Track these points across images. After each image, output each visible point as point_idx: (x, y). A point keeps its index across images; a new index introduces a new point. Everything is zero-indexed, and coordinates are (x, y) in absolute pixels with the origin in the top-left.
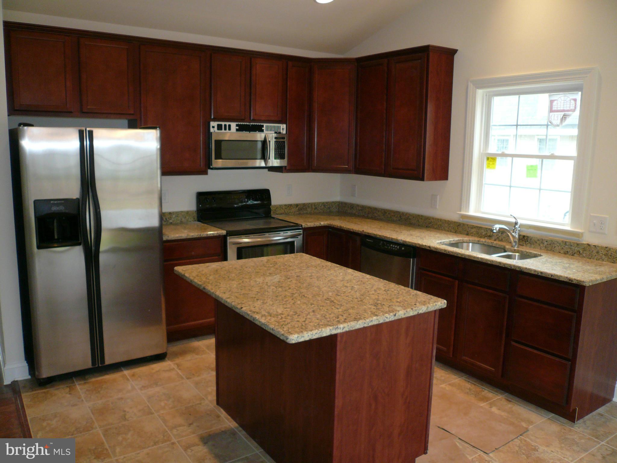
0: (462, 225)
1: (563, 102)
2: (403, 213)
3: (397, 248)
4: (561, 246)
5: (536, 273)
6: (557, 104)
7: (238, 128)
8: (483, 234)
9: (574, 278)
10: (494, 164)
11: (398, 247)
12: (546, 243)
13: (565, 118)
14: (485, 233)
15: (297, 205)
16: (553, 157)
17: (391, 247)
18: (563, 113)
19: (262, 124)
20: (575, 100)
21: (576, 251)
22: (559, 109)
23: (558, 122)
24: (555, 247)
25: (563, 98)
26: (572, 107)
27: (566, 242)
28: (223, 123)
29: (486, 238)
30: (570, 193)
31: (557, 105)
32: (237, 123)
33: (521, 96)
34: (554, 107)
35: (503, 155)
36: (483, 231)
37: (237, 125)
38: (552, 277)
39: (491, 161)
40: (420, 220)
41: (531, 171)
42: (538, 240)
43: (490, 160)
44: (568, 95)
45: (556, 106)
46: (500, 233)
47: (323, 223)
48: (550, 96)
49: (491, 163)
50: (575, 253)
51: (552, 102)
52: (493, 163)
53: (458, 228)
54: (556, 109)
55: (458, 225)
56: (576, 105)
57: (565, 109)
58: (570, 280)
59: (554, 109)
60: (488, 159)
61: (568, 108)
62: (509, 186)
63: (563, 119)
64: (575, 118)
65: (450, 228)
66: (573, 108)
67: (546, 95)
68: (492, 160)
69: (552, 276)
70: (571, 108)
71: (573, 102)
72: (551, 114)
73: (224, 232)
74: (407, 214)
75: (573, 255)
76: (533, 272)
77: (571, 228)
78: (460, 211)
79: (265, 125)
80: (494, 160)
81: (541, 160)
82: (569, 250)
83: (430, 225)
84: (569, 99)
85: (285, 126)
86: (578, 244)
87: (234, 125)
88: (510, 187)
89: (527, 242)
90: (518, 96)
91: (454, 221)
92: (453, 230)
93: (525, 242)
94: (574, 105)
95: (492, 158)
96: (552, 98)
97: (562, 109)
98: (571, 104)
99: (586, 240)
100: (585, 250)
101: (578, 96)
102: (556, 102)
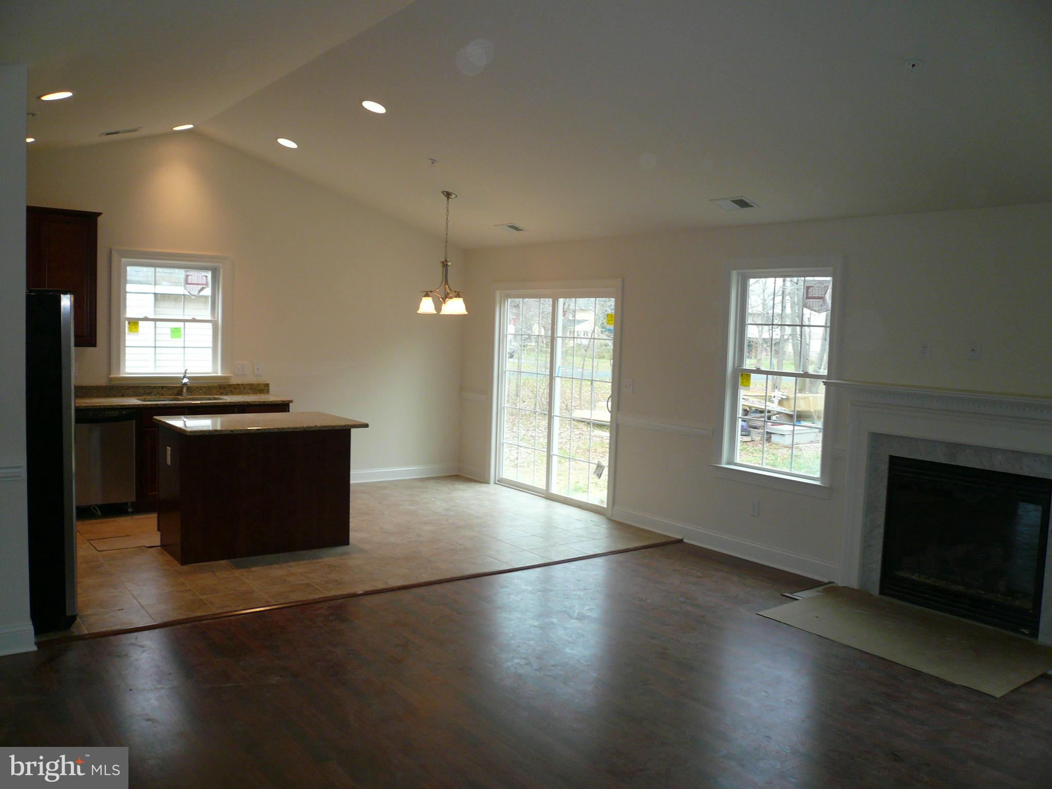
3: (116, 414)
4: (217, 389)
5: (260, 403)
10: (137, 327)
11: (117, 412)
16: (194, 320)
17: (107, 414)
22: (193, 282)
26: (204, 282)
27: (220, 385)
29: (144, 395)
30: (211, 349)
33: (158, 270)
35: (146, 319)
36: (141, 389)
39: (133, 325)
41: (175, 331)
42: (198, 388)
43: (131, 324)
44: (201, 273)
48: (186, 271)
49: (133, 327)
50: (228, 393)
51: (187, 276)
52: (135, 326)
53: (110, 392)
55: (110, 389)
57: (199, 283)
60: (129, 323)
61: (201, 283)
62: (153, 347)
64: (208, 290)
65: (100, 393)
67: (183, 270)
71: (205, 278)
72: (187, 286)
76: (258, 403)
77: (222, 374)
78: (110, 375)
80: (136, 324)
81: (183, 323)
82: (223, 391)
84: (201, 275)
86: (230, 385)
88: (155, 347)
90: (152, 269)
91: (103, 385)
92: (104, 395)
94: (205, 281)
95: (134, 323)
97: (196, 282)
99: (234, 381)
100: (235, 389)
101: (209, 274)
102: (191, 276)
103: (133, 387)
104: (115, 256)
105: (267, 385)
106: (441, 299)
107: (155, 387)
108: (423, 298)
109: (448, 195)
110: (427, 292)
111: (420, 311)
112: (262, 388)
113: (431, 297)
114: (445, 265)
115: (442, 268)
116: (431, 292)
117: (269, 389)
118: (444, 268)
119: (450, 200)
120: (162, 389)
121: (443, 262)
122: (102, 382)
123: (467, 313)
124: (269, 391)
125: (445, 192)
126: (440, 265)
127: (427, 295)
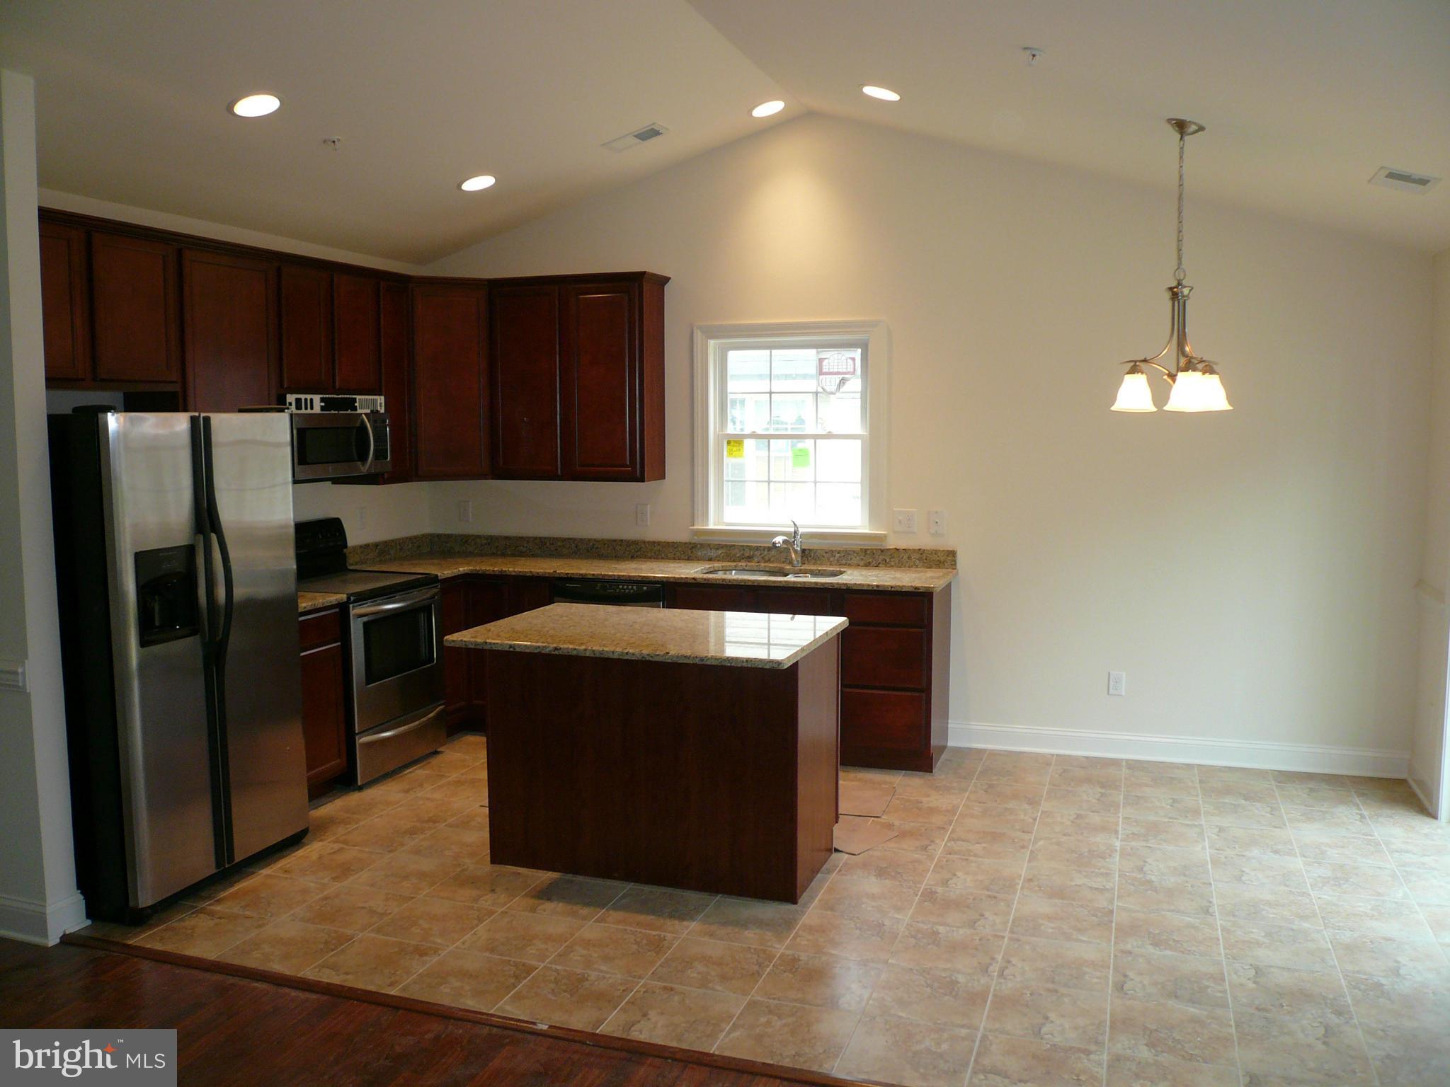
0: (699, 546)
1: (836, 361)
2: (582, 540)
3: (632, 589)
4: (860, 556)
6: (829, 363)
7: (323, 404)
8: (738, 555)
9: (920, 585)
10: (740, 450)
11: (635, 587)
12: (837, 555)
13: (844, 383)
14: (742, 553)
15: (376, 545)
16: (829, 436)
17: (620, 589)
18: (841, 377)
19: (354, 396)
20: (853, 359)
21: (880, 561)
22: (831, 370)
23: (833, 388)
24: (851, 559)
25: (836, 356)
27: (866, 550)
28: (303, 397)
29: (742, 560)
30: (860, 485)
31: (829, 365)
32: (321, 396)
33: (775, 351)
34: (824, 367)
35: (754, 436)
36: (737, 551)
37: (322, 400)
38: (893, 589)
39: (734, 446)
40: (618, 548)
41: (799, 456)
43: (732, 443)
44: (844, 353)
45: (827, 367)
46: (766, 550)
47: (463, 569)
48: (818, 352)
49: (735, 449)
50: (879, 564)
51: (821, 361)
52: (738, 448)
53: (692, 552)
54: (827, 370)
55: (693, 547)
56: (855, 366)
57: (840, 370)
58: (916, 588)
59: (824, 370)
60: (729, 443)
61: (845, 370)
62: (766, 481)
63: (842, 384)
64: (855, 384)
65: (678, 554)
66: (852, 370)
67: (814, 351)
68: (735, 444)
69: (892, 587)
70: (849, 370)
71: (850, 362)
72: (821, 377)
73: (343, 597)
74: (589, 540)
75: (877, 566)
77: (870, 530)
78: (693, 525)
79: (358, 397)
80: (740, 444)
81: (813, 441)
82: (870, 560)
83: (639, 553)
84: (844, 358)
85: (383, 398)
86: (882, 551)
87: (317, 398)
88: (769, 482)
89: (810, 558)
90: (768, 351)
91: (683, 541)
92: (683, 556)
93: (807, 557)
94: (852, 367)
95: (736, 442)
96: (823, 356)
97: (836, 370)
98: (849, 364)
99: (892, 543)
100: (892, 557)
101: (857, 354)
102: (826, 361)
103: (726, 546)
104: (698, 335)
105: (952, 554)
106: (1165, 377)
107: (758, 548)
108: (1128, 378)
109: (1181, 126)
110: (1135, 362)
111: (1118, 406)
112: (942, 559)
113: (1142, 373)
114: (1174, 294)
115: (1170, 304)
116: (1145, 361)
117: (955, 561)
118: (1176, 303)
119: (1186, 138)
120: (768, 551)
121: (1171, 289)
122: (682, 537)
123: (1229, 407)
124: (955, 564)
125: (1174, 120)
126: (1168, 295)
127: (1133, 371)
